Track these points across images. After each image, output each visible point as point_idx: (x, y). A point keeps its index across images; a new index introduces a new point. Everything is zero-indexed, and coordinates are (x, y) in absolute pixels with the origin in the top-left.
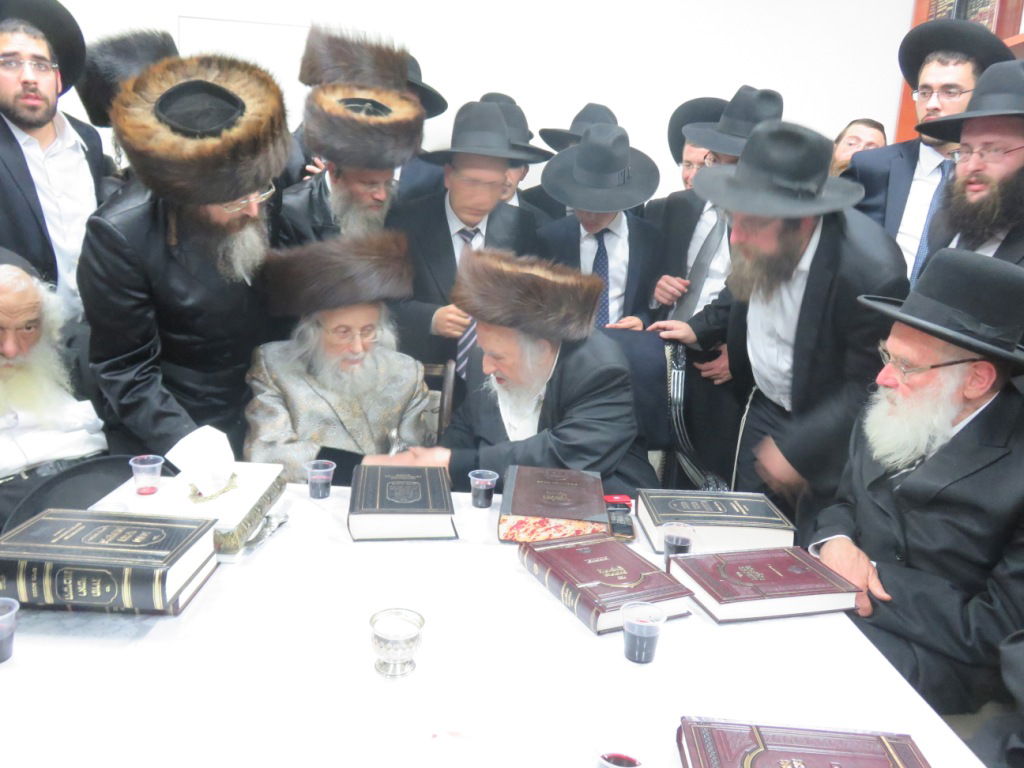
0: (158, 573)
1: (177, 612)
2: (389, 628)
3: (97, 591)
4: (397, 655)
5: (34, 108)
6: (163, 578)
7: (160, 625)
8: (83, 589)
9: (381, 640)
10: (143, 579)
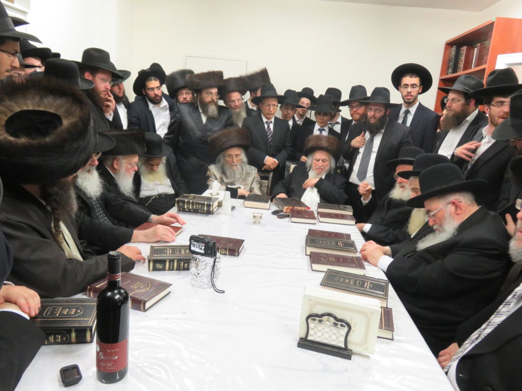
0: (212, 203)
1: (213, 214)
2: (255, 215)
3: (200, 207)
4: (258, 220)
5: (158, 100)
6: (213, 205)
7: (210, 215)
8: (197, 206)
9: (254, 217)
10: (209, 206)
